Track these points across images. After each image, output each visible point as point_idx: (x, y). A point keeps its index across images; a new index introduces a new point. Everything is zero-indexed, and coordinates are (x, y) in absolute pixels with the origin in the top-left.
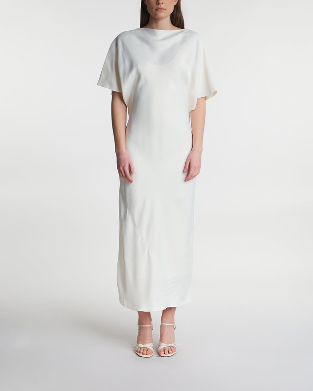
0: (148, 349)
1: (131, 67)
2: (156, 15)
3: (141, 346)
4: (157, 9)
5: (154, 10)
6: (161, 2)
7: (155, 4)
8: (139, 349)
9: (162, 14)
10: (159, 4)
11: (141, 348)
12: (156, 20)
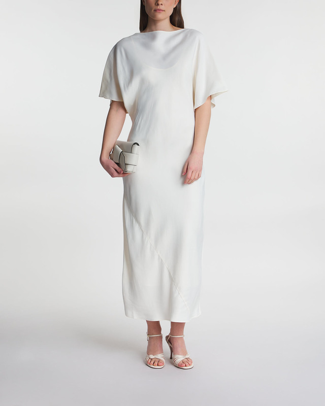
0: (159, 361)
1: (132, 74)
2: (155, 16)
3: (152, 357)
4: (155, 10)
5: (153, 10)
6: (160, 3)
7: (154, 5)
8: (150, 360)
9: (160, 16)
10: (158, 5)
11: (152, 359)
12: (155, 22)
